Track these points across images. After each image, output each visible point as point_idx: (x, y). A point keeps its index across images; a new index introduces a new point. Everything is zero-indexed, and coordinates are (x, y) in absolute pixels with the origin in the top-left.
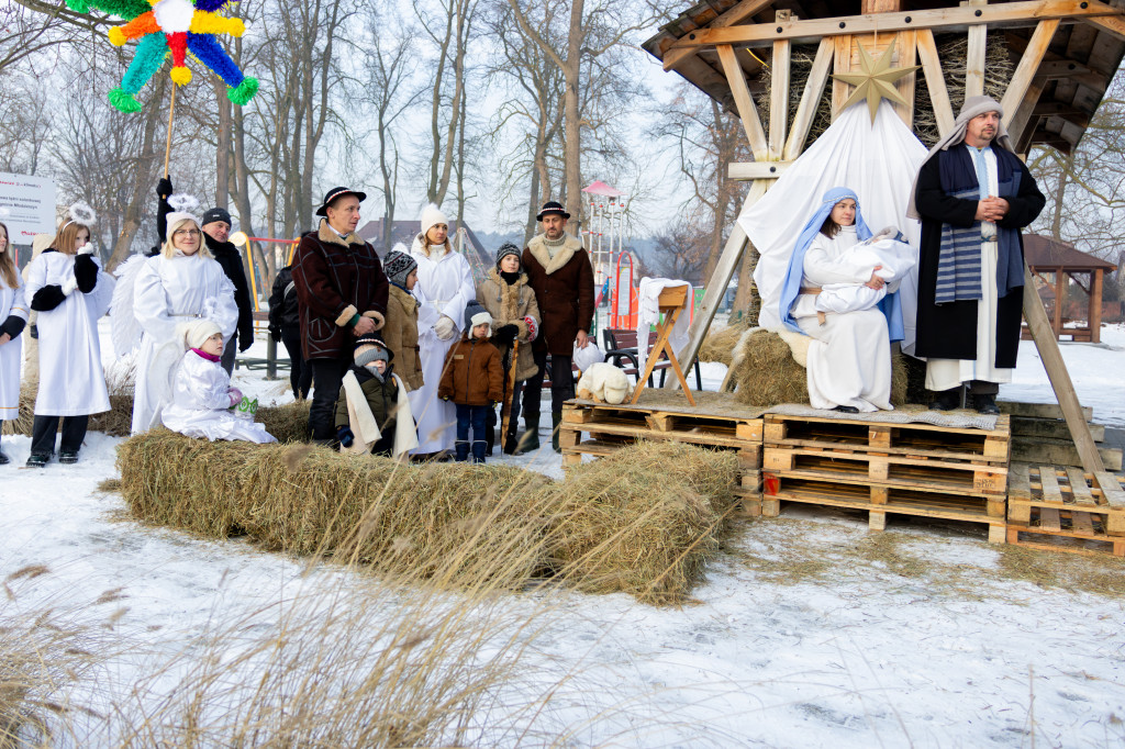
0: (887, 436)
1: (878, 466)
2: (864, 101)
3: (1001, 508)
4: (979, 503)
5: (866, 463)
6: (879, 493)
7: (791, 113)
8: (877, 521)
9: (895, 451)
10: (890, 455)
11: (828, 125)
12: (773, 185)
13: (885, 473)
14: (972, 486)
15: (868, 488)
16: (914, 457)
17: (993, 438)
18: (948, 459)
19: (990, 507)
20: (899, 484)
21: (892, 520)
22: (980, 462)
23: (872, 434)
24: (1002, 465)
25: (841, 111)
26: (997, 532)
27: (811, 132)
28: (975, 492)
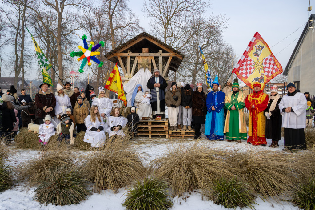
0: (151, 123)
1: (150, 128)
2: (143, 67)
3: (168, 132)
4: (164, 132)
5: (148, 128)
6: (150, 132)
7: (131, 69)
8: (150, 137)
9: (152, 125)
10: (152, 126)
11: (137, 71)
12: (128, 82)
13: (151, 129)
14: (163, 129)
15: (148, 132)
16: (155, 126)
17: (166, 122)
18: (160, 126)
19: (166, 132)
20: (153, 130)
21: (152, 136)
22: (164, 126)
23: (149, 123)
24: (167, 126)
25: (140, 69)
26: (167, 136)
27: (134, 72)
28: (164, 130)
